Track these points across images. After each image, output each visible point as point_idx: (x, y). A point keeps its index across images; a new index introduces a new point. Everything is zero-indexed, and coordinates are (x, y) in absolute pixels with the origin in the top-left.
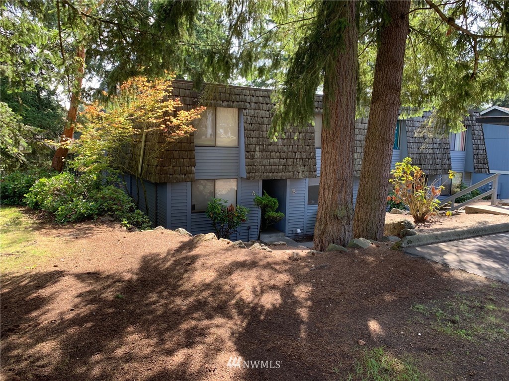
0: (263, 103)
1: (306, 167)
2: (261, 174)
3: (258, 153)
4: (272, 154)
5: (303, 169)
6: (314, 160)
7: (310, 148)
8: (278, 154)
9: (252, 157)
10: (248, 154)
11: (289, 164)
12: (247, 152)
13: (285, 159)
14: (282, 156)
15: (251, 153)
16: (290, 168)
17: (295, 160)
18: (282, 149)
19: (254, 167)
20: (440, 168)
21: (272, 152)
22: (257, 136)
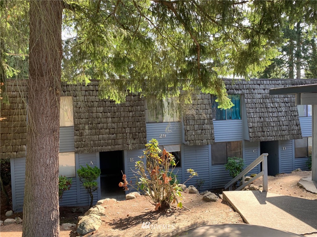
0: (93, 91)
1: (136, 140)
2: (90, 148)
3: (87, 131)
4: (101, 130)
5: (133, 141)
6: (144, 133)
7: (141, 124)
8: (108, 130)
9: (81, 134)
10: (77, 132)
11: (118, 138)
12: (76, 130)
13: (115, 135)
14: (111, 132)
15: (81, 131)
16: (120, 141)
17: (125, 134)
18: (112, 126)
19: (83, 143)
20: (288, 133)
21: (101, 129)
22: (87, 117)
